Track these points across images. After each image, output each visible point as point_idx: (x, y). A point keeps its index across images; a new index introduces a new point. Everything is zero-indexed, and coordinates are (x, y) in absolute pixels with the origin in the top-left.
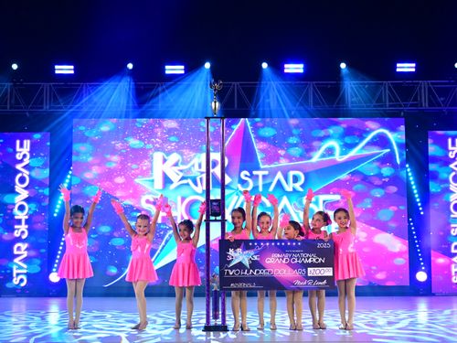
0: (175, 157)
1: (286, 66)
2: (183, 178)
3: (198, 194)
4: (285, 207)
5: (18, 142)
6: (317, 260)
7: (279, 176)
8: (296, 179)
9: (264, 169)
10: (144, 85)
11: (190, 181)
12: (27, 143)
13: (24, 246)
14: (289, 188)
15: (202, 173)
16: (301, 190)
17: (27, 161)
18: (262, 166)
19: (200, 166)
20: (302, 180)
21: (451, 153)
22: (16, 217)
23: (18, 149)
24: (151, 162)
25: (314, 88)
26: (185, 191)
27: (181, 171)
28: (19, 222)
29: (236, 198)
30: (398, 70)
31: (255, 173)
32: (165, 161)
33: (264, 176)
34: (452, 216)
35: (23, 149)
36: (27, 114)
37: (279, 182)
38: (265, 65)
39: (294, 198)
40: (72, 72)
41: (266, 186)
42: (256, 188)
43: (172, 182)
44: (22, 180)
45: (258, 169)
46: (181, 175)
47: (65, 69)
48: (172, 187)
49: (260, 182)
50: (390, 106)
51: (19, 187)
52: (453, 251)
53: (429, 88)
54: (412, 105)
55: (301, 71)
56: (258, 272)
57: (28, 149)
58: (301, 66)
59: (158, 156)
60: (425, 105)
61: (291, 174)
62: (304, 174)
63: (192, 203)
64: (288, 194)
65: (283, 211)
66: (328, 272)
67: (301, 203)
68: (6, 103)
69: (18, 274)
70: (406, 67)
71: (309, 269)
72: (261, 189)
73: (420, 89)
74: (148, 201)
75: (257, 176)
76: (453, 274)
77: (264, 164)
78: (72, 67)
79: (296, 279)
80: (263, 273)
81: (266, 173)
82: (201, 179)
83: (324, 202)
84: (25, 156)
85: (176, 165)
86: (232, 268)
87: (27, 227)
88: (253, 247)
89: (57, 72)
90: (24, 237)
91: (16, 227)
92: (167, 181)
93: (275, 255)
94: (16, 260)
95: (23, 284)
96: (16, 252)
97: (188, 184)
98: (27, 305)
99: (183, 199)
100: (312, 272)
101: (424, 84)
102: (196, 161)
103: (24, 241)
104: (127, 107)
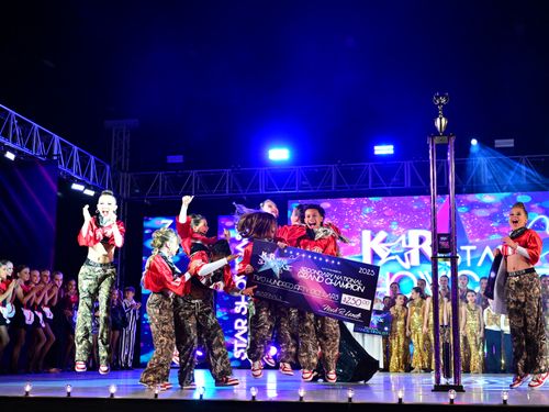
0: (382, 235)
1: (496, 141)
2: (390, 255)
3: (405, 269)
7: (488, 250)
9: (472, 244)
10: (354, 166)
11: (397, 257)
13: (244, 322)
15: (410, 249)
18: (471, 241)
19: (407, 243)
24: (361, 239)
25: (527, 162)
26: (392, 267)
27: (389, 247)
28: (239, 299)
31: (462, 248)
32: (373, 238)
33: (472, 251)
37: (487, 257)
41: (474, 261)
42: (464, 262)
43: (380, 259)
45: (466, 244)
46: (389, 251)
47: (279, 154)
48: (381, 262)
49: (468, 257)
55: (512, 145)
58: (512, 140)
59: (366, 234)
63: (401, 278)
68: (225, 188)
69: (239, 349)
72: (469, 264)
75: (465, 251)
77: (472, 237)
78: (287, 151)
81: (474, 248)
82: (409, 255)
85: (384, 242)
87: (246, 303)
89: (271, 157)
90: (244, 313)
92: (375, 257)
94: (237, 335)
95: (243, 358)
96: (236, 327)
97: (396, 260)
99: (391, 275)
102: (403, 238)
103: (243, 318)
104: (337, 188)
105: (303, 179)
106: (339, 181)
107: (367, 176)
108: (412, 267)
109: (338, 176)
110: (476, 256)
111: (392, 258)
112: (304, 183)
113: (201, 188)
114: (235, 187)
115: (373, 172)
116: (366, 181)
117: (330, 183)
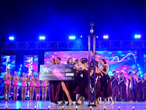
10: (64, 42)
12: (32, 58)
17: (32, 63)
23: (29, 60)
25: (111, 42)
36: (32, 50)
47: (42, 38)
50: (133, 47)
51: (30, 70)
53: (144, 42)
55: (108, 38)
58: (108, 36)
68: (26, 47)
104: (59, 48)
105: (49, 45)
106: (59, 46)
107: (67, 45)
109: (59, 45)
112: (49, 46)
113: (19, 47)
114: (29, 47)
115: (69, 44)
116: (67, 46)
117: (57, 47)
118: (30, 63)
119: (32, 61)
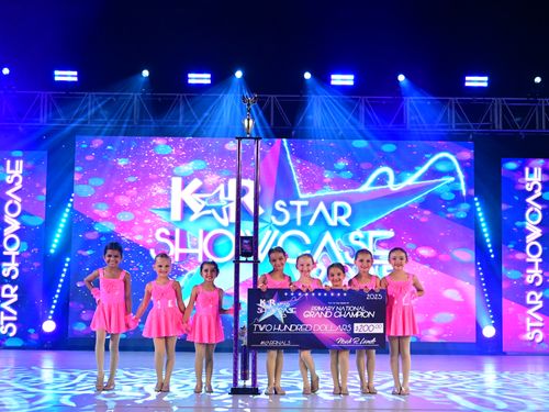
0: (196, 183)
1: (333, 77)
2: (205, 208)
3: (222, 227)
4: (328, 244)
5: (9, 162)
6: (366, 314)
7: (322, 207)
8: (341, 211)
9: (301, 200)
10: (162, 97)
11: (213, 212)
12: (19, 164)
13: (14, 289)
14: (332, 222)
15: (229, 202)
16: (347, 224)
17: (18, 186)
18: (301, 196)
19: (226, 194)
20: (348, 213)
21: (528, 185)
22: (5, 253)
23: (8, 171)
24: (170, 190)
25: (366, 103)
26: (207, 224)
27: (203, 199)
28: (8, 259)
29: (269, 232)
30: (467, 84)
31: (292, 203)
32: (184, 186)
33: (303, 208)
34: (528, 260)
35: (15, 172)
36: (20, 128)
37: (321, 214)
38: (307, 76)
39: (339, 234)
40: (75, 79)
41: (305, 219)
42: (293, 221)
43: (192, 213)
44: (13, 208)
45: (297, 198)
46: (204, 203)
48: (193, 218)
49: (299, 215)
50: (457, 127)
51: (9, 218)
52: (529, 302)
53: (504, 107)
54: (482, 127)
55: (351, 83)
56: (294, 328)
57: (21, 172)
58: (352, 77)
59: (176, 182)
60: (499, 127)
61: (336, 205)
62: (351, 205)
63: (216, 238)
64: (331, 228)
65: (325, 249)
66: (378, 328)
67: (347, 240)
69: (6, 322)
70: (476, 81)
71: (355, 325)
72: (299, 223)
73: (493, 106)
74: (163, 235)
75: (295, 207)
76: (528, 329)
77: (304, 191)
78: (75, 73)
79: (340, 336)
80: (299, 328)
81: (306, 203)
82: (228, 210)
83: (374, 239)
84: (16, 179)
85: (198, 191)
86: (262, 323)
87: (17, 265)
88: (288, 298)
89: (57, 79)
90: (14, 277)
91: (4, 264)
92: (186, 210)
93: (314, 308)
94: (4, 305)
95: (12, 334)
96: (3, 295)
97: (211, 215)
98: (16, 360)
99: (205, 233)
100: (359, 328)
101: (498, 101)
102: (221, 188)
103: (13, 283)
104: (140, 123)
106: (142, 113)
107: (178, 109)
108: (230, 224)
109: (141, 107)
110: (308, 213)
111: (208, 212)
116: (176, 116)
117: (131, 116)
118: (12, 185)
119: (21, 179)
